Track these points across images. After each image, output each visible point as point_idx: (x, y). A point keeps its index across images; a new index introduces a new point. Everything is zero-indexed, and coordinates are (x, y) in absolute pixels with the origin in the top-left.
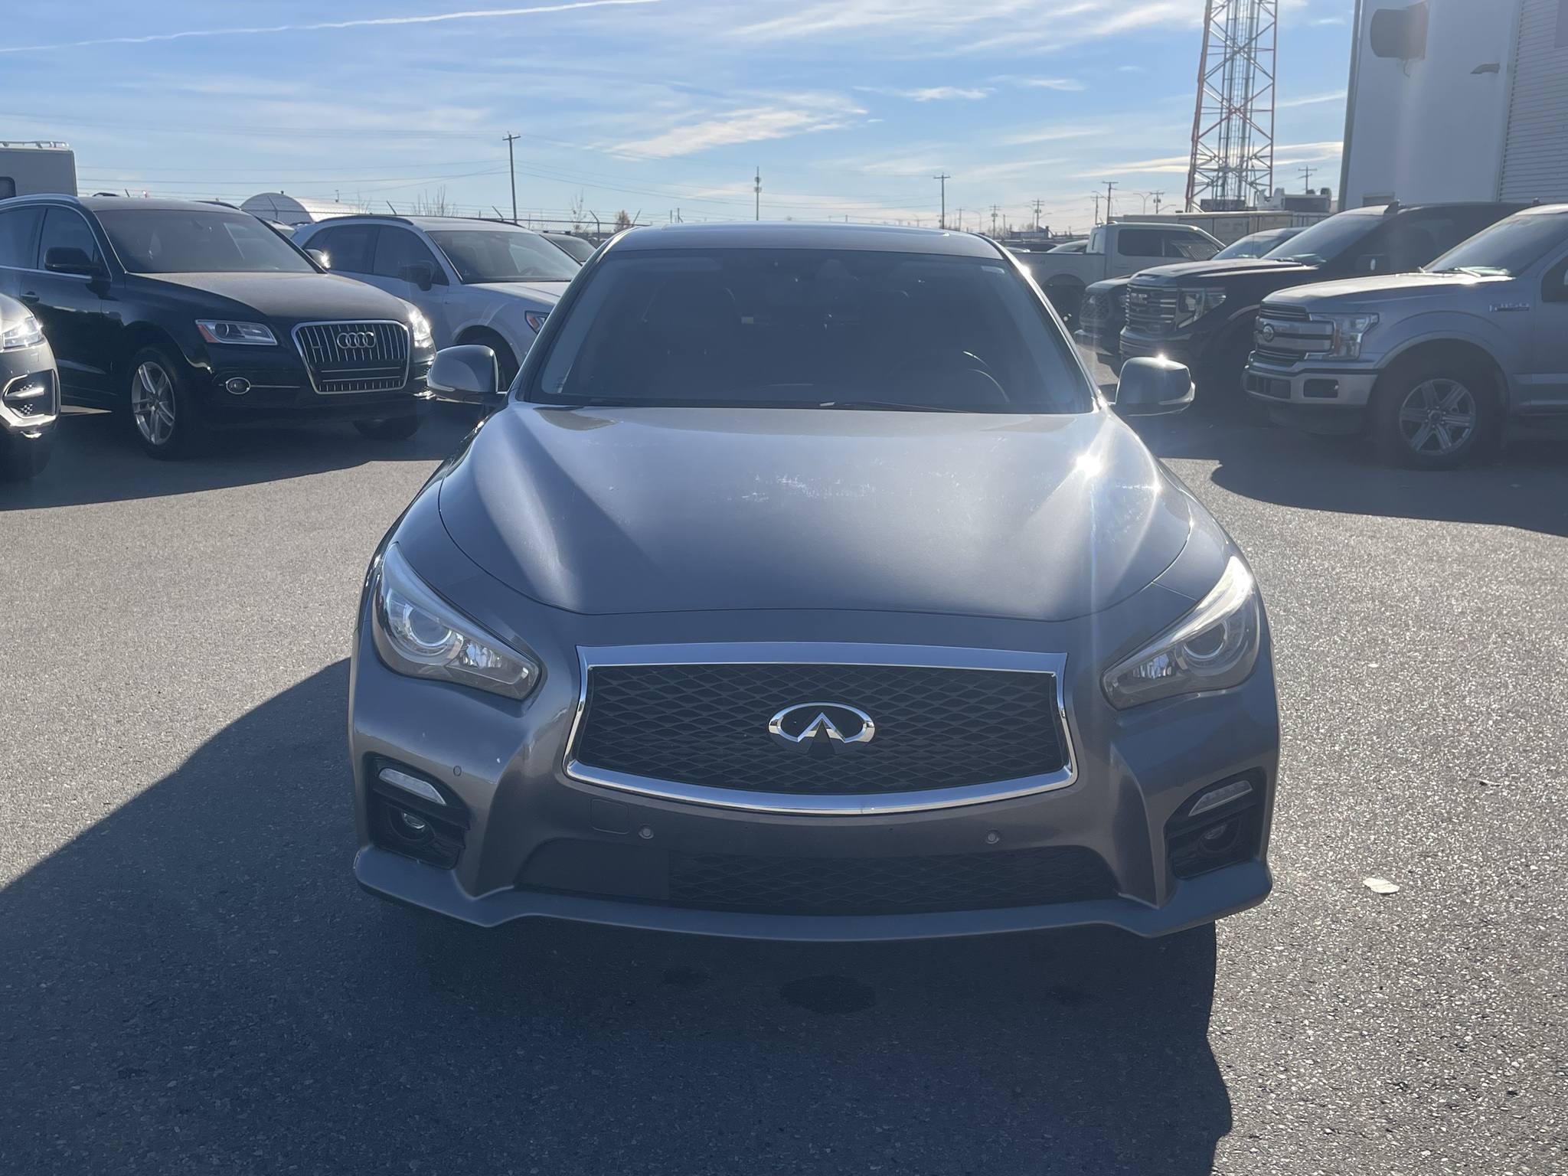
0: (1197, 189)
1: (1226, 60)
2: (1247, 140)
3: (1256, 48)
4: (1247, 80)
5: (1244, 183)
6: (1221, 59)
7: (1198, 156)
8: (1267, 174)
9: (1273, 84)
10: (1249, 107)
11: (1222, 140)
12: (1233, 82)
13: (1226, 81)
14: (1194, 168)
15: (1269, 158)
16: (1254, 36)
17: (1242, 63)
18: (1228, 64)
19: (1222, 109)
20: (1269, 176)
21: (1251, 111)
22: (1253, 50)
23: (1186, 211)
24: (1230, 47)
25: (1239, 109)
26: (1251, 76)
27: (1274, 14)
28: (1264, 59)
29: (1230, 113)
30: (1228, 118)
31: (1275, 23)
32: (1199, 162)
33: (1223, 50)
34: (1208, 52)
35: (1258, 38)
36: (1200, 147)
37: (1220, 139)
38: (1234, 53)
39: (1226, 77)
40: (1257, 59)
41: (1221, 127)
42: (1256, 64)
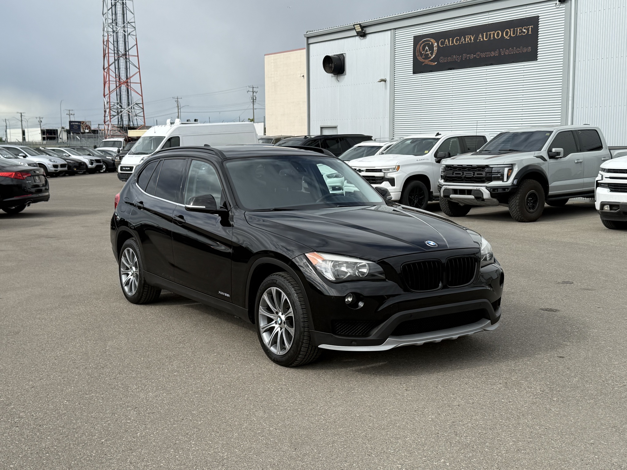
5: (131, 116)
6: (113, 59)
7: (111, 103)
8: (142, 112)
9: (139, 71)
11: (118, 96)
12: (120, 70)
16: (127, 49)
17: (123, 62)
18: (116, 62)
19: (116, 81)
21: (131, 83)
25: (125, 82)
26: (128, 67)
27: (135, 40)
29: (120, 84)
31: (137, 44)
33: (113, 55)
34: (110, 56)
38: (119, 56)
39: (116, 67)
40: (130, 60)
41: (117, 90)
42: (130, 62)
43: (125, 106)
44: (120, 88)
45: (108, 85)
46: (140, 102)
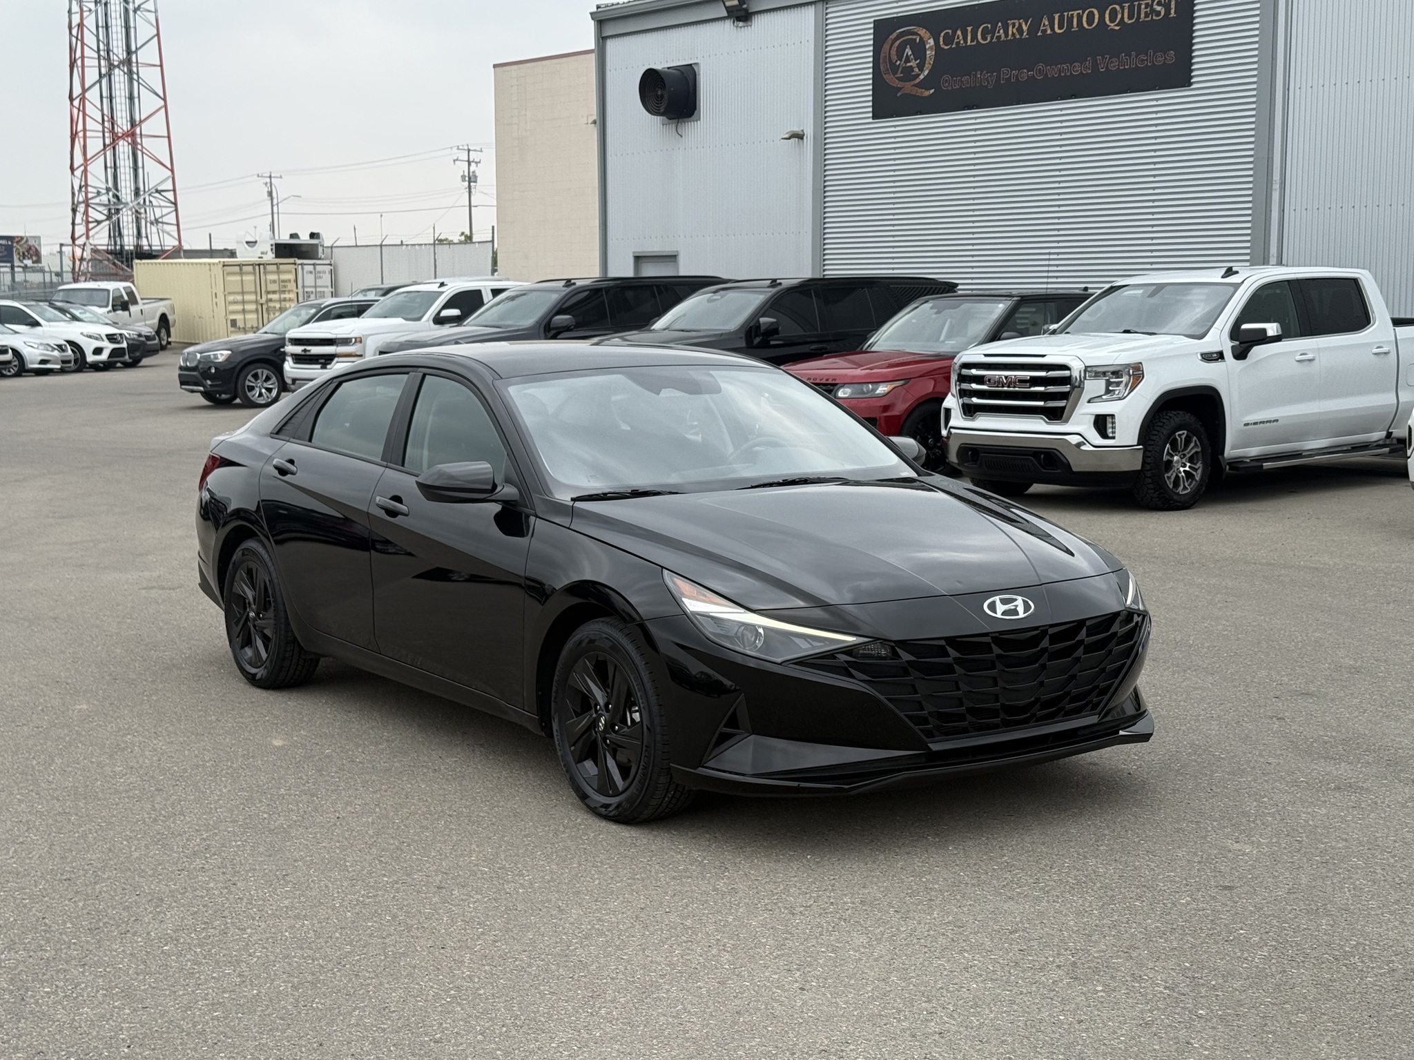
0: (91, 226)
1: (102, 75)
2: (140, 171)
3: (137, 62)
4: (131, 98)
5: (143, 222)
6: (96, 74)
7: (90, 189)
8: (172, 212)
9: (166, 106)
10: (138, 131)
11: (109, 170)
12: (114, 100)
13: (105, 100)
15: (172, 193)
16: (133, 48)
17: (122, 79)
18: (104, 81)
19: (103, 132)
20: (174, 213)
21: (141, 136)
22: (134, 65)
24: (104, 58)
25: (126, 134)
26: (136, 94)
27: (155, 24)
28: (149, 76)
29: (115, 138)
30: (114, 145)
31: (158, 35)
32: (90, 195)
33: (96, 63)
34: (86, 64)
35: (139, 52)
37: (106, 167)
38: (111, 67)
39: (104, 94)
40: (140, 75)
41: (105, 154)
42: (140, 81)
43: (126, 193)
44: (114, 148)
45: (82, 140)
46: (169, 186)
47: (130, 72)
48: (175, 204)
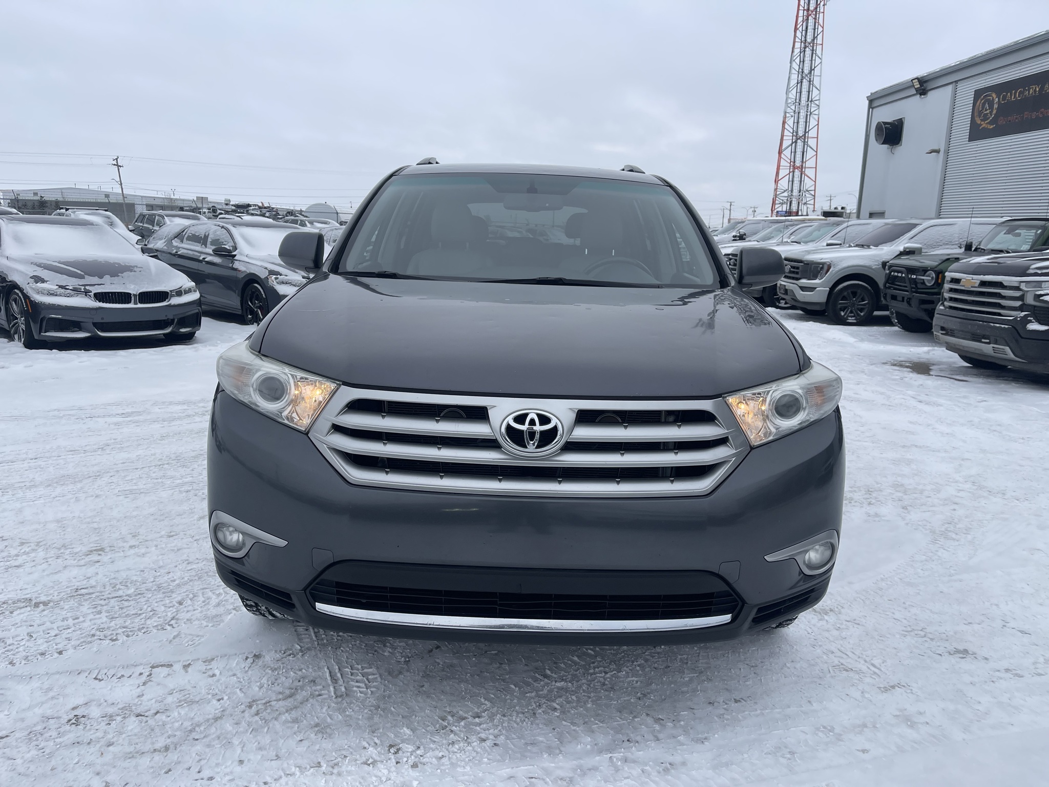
0: (777, 206)
1: (792, 143)
5: (800, 204)
6: (790, 142)
9: (817, 155)
10: (804, 165)
12: (796, 153)
13: (792, 153)
14: (776, 196)
15: (814, 191)
16: (807, 130)
17: (801, 144)
18: (794, 145)
19: (790, 167)
21: (805, 168)
23: (771, 216)
24: (795, 136)
25: (799, 167)
27: (817, 119)
28: (812, 142)
29: (794, 168)
30: (794, 172)
31: (818, 124)
32: (778, 193)
33: (791, 138)
36: (779, 185)
37: (789, 181)
38: (797, 139)
39: (793, 151)
41: (790, 175)
42: (808, 144)
43: (795, 193)
46: (813, 188)
47: (804, 142)
48: (814, 196)
